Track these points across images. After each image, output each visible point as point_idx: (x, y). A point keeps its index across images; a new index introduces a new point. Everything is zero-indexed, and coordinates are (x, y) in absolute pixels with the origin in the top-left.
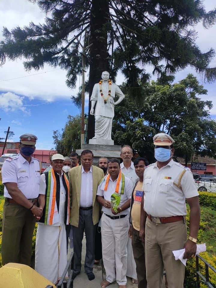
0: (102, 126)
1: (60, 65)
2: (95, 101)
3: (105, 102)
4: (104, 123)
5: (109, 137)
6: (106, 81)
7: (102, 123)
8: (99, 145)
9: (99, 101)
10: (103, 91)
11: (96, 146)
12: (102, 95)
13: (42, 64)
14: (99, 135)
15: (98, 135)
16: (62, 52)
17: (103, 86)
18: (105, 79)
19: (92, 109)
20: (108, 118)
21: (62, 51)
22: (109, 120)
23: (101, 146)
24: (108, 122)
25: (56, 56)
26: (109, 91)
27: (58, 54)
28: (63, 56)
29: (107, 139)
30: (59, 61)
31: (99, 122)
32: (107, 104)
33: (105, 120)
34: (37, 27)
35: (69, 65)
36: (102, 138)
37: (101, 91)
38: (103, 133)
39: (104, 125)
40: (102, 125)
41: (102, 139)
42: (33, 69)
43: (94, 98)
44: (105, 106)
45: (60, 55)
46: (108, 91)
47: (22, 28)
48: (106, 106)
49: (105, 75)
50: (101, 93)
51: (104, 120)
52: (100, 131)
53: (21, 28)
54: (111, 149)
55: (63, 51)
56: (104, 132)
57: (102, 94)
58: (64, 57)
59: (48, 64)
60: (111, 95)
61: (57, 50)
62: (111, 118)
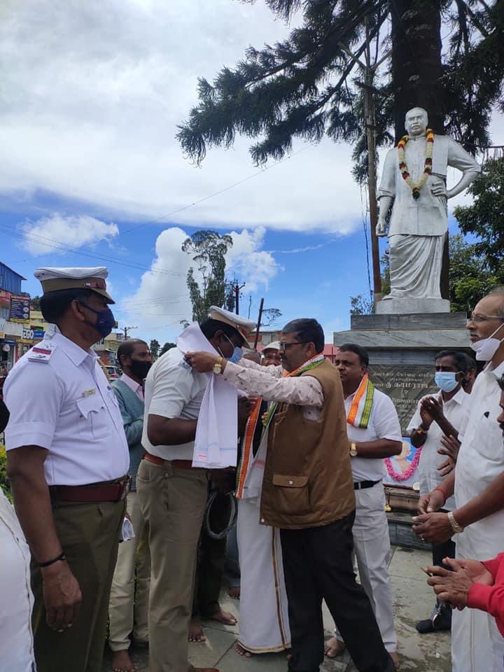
0: (410, 262)
1: (329, 133)
2: (390, 198)
3: (416, 195)
4: (413, 255)
5: (432, 291)
6: (419, 134)
7: (409, 254)
8: (398, 316)
9: (400, 193)
10: (408, 165)
11: (389, 321)
12: (405, 175)
13: (287, 141)
14: (403, 288)
15: (397, 288)
16: (330, 100)
17: (408, 151)
18: (413, 131)
19: (381, 222)
20: (427, 237)
21: (330, 95)
22: (429, 245)
23: (405, 318)
24: (426, 249)
25: (317, 113)
26: (427, 159)
27: (323, 105)
28: (335, 107)
29: (426, 296)
30: (328, 124)
31: (398, 253)
32: (424, 199)
33: (416, 246)
34: (265, 55)
35: (353, 127)
36: (410, 295)
37: (402, 165)
38: (414, 282)
39: (415, 259)
40: (410, 258)
41: (412, 299)
42: (270, 158)
43: (386, 188)
44: (416, 206)
45: (328, 107)
46: (424, 162)
47: (234, 69)
48: (420, 206)
49: (412, 119)
50: (404, 169)
51: (413, 246)
52: (403, 276)
53: (231, 70)
54: (434, 323)
55: (334, 96)
56: (417, 278)
57: (405, 172)
58: (338, 110)
59: (303, 139)
60: (433, 171)
61: (317, 99)
62: (437, 237)
